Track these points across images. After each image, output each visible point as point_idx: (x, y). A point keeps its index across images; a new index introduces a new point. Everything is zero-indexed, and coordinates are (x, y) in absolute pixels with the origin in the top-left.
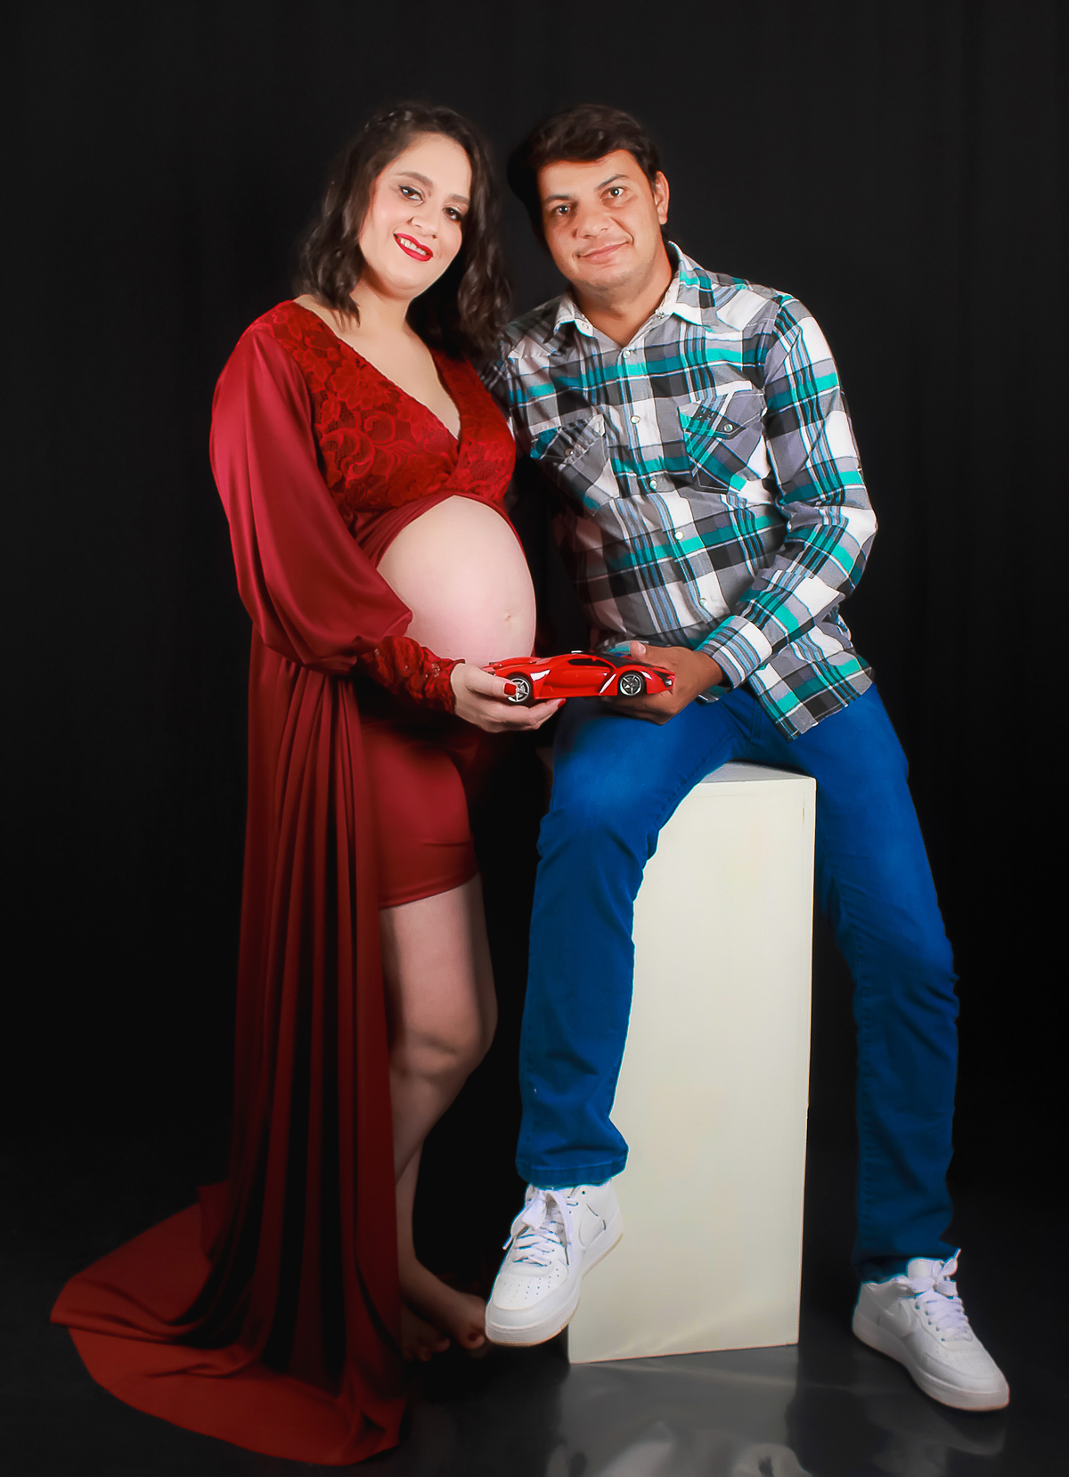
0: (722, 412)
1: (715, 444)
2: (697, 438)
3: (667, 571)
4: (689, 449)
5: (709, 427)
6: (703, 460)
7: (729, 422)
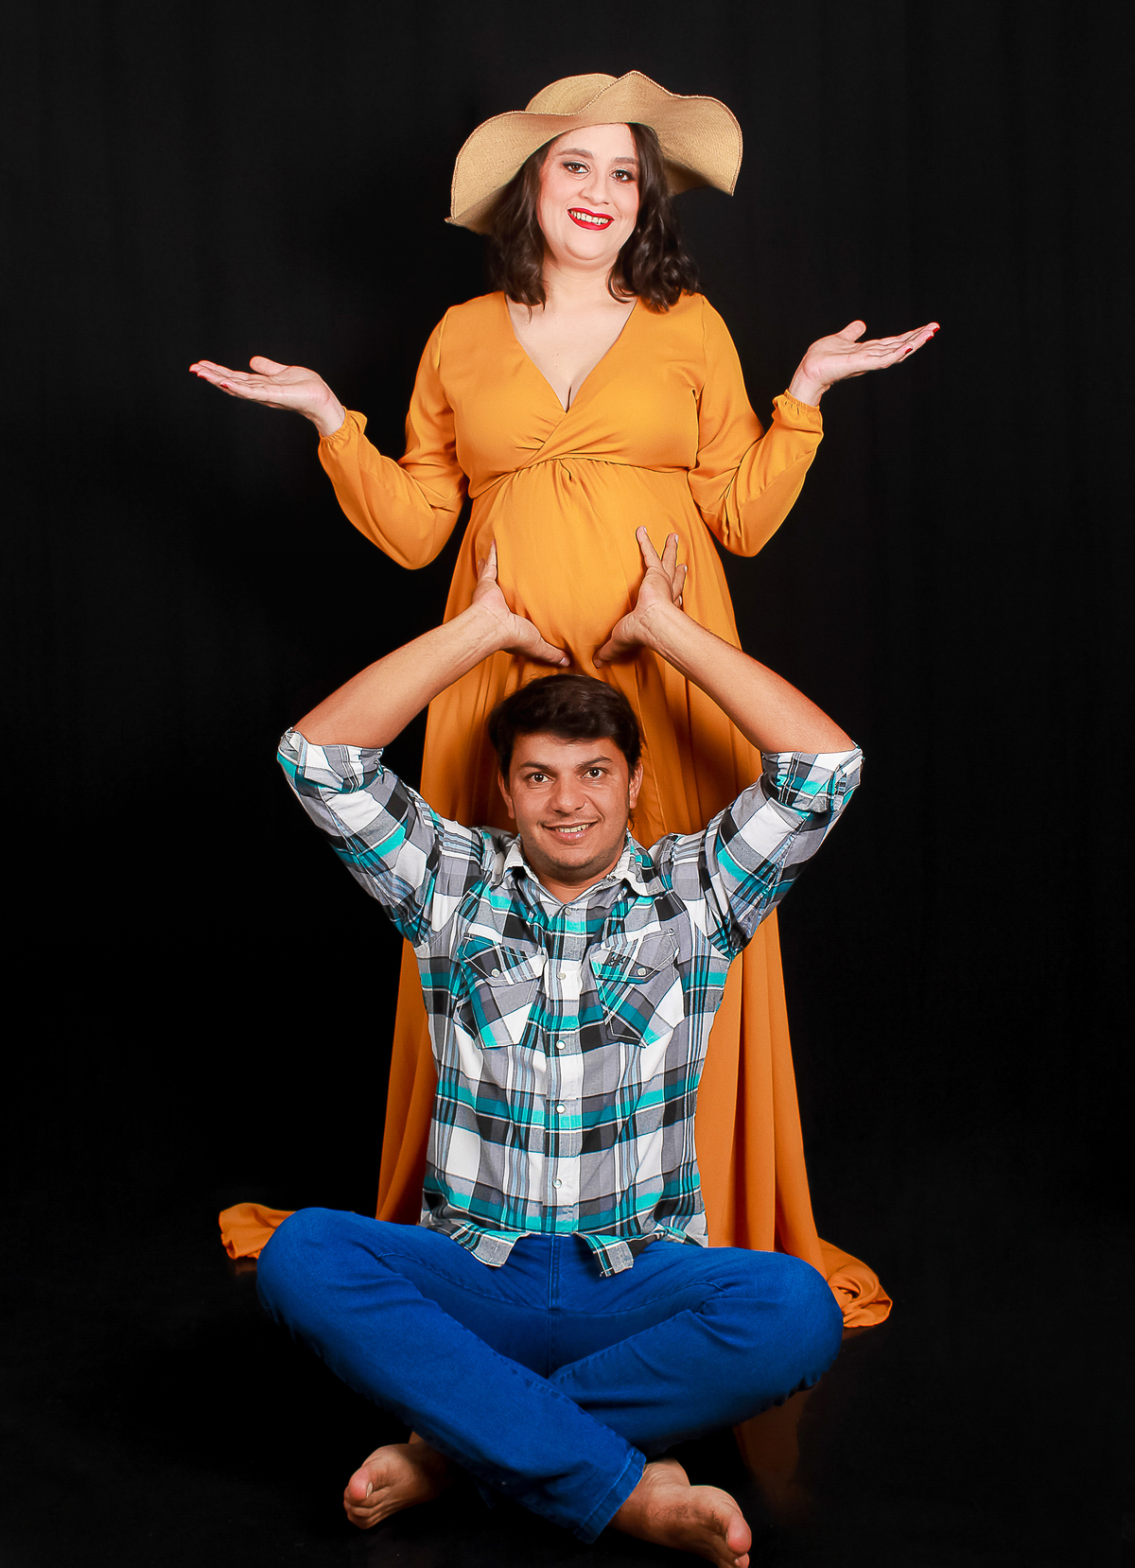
4: (602, 996)
7: (643, 967)
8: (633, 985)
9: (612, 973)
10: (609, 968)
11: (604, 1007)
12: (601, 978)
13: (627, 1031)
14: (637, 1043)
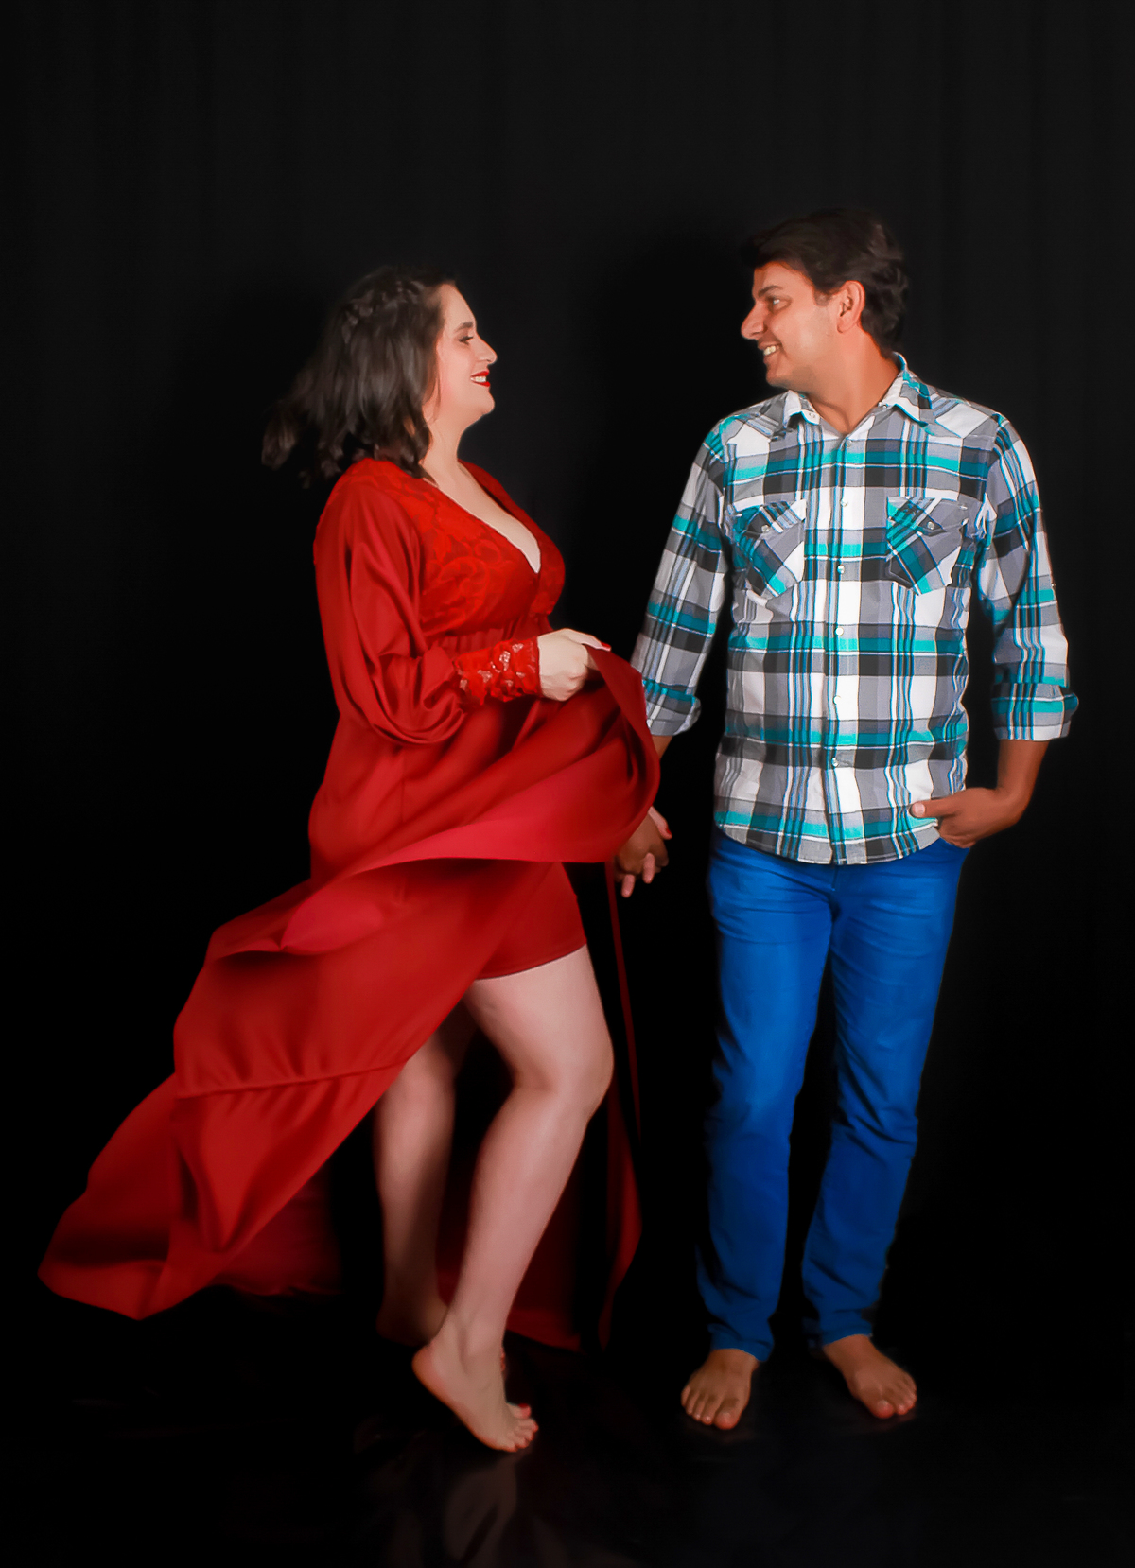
0: (928, 511)
1: (914, 538)
2: (899, 527)
3: (817, 663)
4: (890, 535)
5: (913, 521)
7: (933, 521)
8: (920, 534)
9: (905, 518)
10: (902, 514)
11: (889, 545)
13: (902, 574)
14: (909, 587)
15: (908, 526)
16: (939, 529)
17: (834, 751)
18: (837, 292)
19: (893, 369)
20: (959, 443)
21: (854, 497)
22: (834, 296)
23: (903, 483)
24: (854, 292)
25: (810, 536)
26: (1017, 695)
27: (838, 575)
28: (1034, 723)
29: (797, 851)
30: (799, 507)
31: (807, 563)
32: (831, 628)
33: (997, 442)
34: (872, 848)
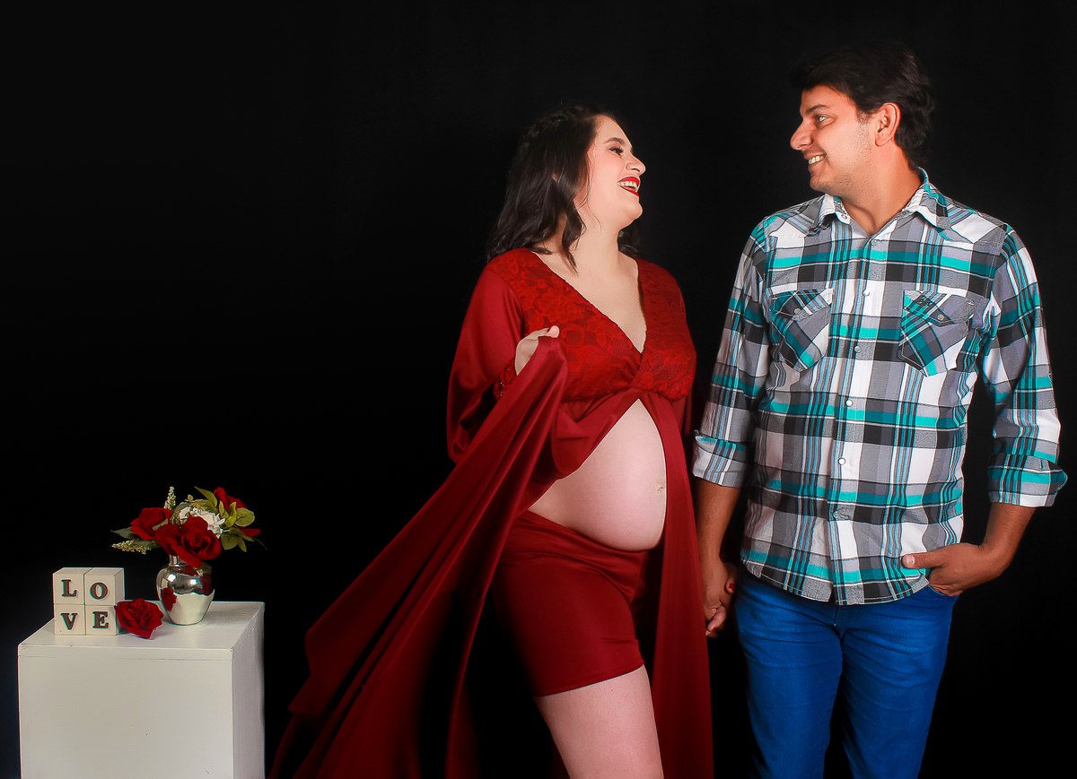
0: (939, 305)
1: (926, 326)
2: (913, 317)
3: (828, 428)
4: (904, 324)
5: (925, 312)
6: (912, 336)
7: (943, 313)
8: (931, 324)
9: (918, 309)
10: (916, 306)
11: (903, 332)
12: (908, 309)
13: (913, 357)
14: (919, 368)
15: (921, 316)
16: (948, 321)
17: (836, 506)
18: (876, 112)
19: (917, 181)
20: (970, 247)
21: (876, 289)
22: (874, 116)
23: (919, 279)
24: (891, 112)
25: (835, 319)
26: (1009, 465)
27: (854, 353)
28: (1022, 491)
29: (801, 588)
30: (827, 294)
31: (831, 341)
32: (843, 399)
33: (1004, 248)
34: (870, 590)
